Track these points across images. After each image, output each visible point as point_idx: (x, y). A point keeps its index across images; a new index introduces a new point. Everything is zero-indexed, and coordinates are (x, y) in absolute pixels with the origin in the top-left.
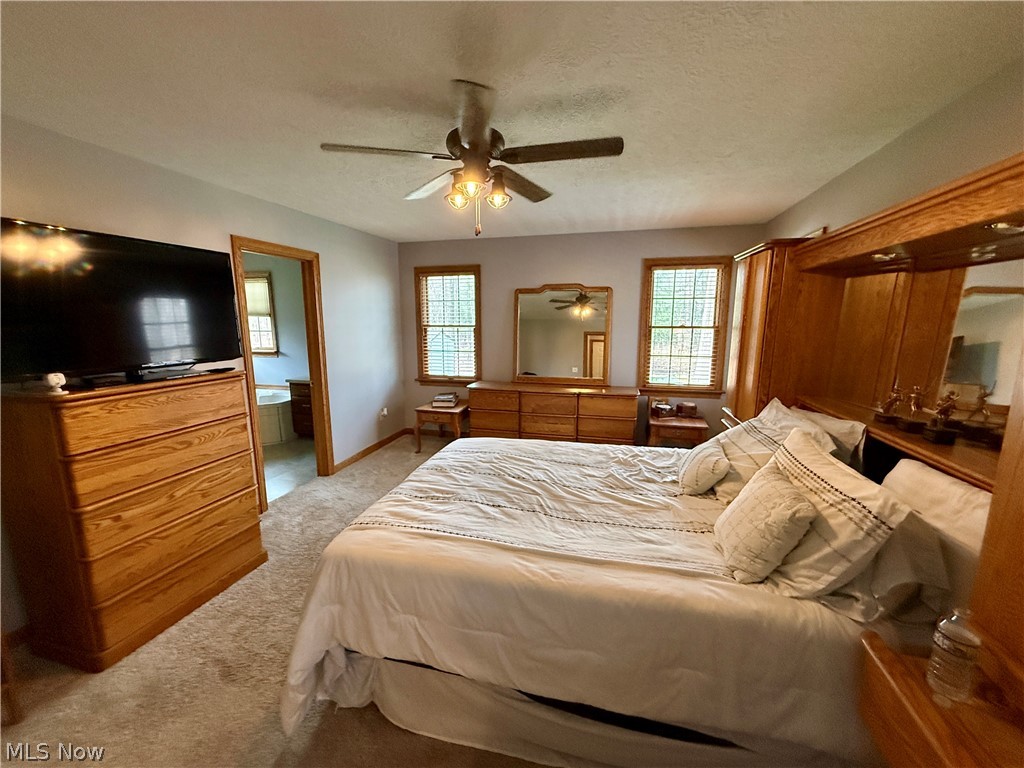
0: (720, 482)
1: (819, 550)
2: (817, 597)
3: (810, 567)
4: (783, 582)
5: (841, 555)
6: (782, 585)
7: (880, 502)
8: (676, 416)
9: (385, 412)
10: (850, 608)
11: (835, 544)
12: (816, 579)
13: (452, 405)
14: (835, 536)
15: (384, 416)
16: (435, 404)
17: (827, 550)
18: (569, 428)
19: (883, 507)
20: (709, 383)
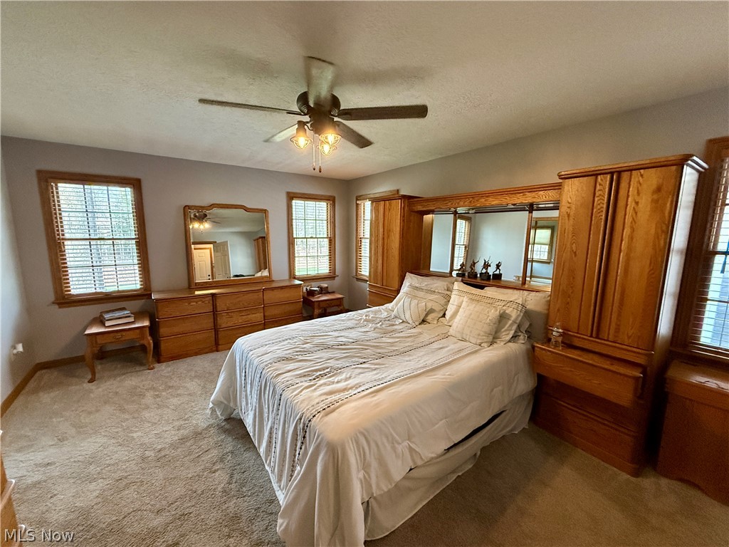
0: (427, 315)
1: (506, 323)
2: (509, 341)
3: (506, 330)
4: (498, 341)
5: (514, 322)
6: (498, 342)
7: (521, 299)
8: (321, 293)
9: (20, 348)
10: (518, 339)
11: (512, 319)
12: (508, 334)
13: (132, 319)
14: (510, 316)
15: (18, 354)
16: (107, 324)
17: (510, 322)
18: (258, 317)
19: (522, 301)
20: (328, 271)
